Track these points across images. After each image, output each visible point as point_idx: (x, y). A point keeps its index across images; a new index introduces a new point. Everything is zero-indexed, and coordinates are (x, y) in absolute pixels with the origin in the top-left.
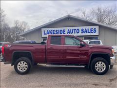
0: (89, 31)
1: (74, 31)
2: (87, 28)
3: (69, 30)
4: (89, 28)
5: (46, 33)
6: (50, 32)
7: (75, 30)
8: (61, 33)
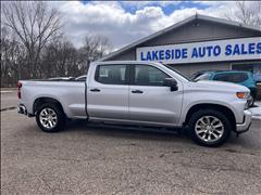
0: (246, 49)
1: (207, 51)
2: (240, 42)
3: (195, 49)
4: (246, 42)
5: (145, 57)
6: (155, 55)
7: (209, 48)
8: (177, 57)
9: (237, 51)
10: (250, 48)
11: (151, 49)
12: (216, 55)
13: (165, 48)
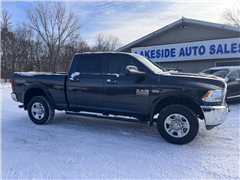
0: (229, 49)
1: (193, 51)
2: (222, 42)
3: (182, 49)
4: (229, 42)
6: (147, 54)
7: (195, 48)
8: (167, 56)
9: (220, 50)
10: (232, 48)
11: (144, 49)
12: (201, 54)
13: (156, 48)
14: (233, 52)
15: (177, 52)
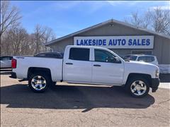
0: (140, 42)
1: (118, 42)
2: (136, 38)
3: (111, 40)
5: (79, 43)
6: (86, 42)
8: (100, 45)
9: (135, 43)
10: (143, 42)
11: (84, 38)
12: (123, 44)
13: (92, 38)
14: (143, 45)
15: (107, 42)
